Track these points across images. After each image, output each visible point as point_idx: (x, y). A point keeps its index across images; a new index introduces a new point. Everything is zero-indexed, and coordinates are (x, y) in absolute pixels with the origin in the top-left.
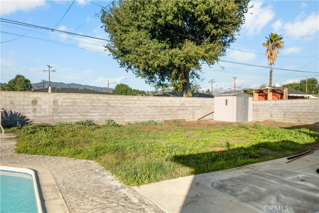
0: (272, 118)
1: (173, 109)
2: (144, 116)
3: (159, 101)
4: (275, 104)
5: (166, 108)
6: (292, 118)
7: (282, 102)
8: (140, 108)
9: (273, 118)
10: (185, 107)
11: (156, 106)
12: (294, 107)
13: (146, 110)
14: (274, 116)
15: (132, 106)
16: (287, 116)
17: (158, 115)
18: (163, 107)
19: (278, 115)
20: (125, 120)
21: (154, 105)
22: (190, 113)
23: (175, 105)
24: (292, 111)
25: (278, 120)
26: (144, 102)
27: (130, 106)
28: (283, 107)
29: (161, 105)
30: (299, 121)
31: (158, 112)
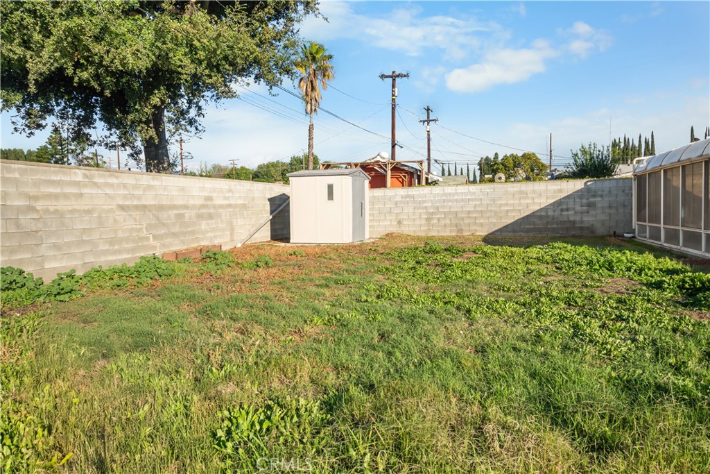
0: (400, 227)
1: (187, 213)
2: (111, 242)
3: (150, 187)
4: (408, 196)
5: (170, 212)
6: (445, 226)
7: (422, 193)
8: (95, 215)
9: (403, 228)
10: (214, 207)
11: (144, 207)
12: (450, 201)
13: (115, 221)
14: (405, 223)
15: (70, 208)
16: (435, 221)
17: (151, 236)
18: (161, 208)
19: (414, 220)
20: (47, 266)
21: (139, 203)
22: (225, 225)
23: (191, 202)
24: (445, 210)
25: (414, 231)
26: (107, 192)
27: (59, 208)
28: (425, 202)
29: (156, 203)
30: (461, 231)
31: (149, 227)
